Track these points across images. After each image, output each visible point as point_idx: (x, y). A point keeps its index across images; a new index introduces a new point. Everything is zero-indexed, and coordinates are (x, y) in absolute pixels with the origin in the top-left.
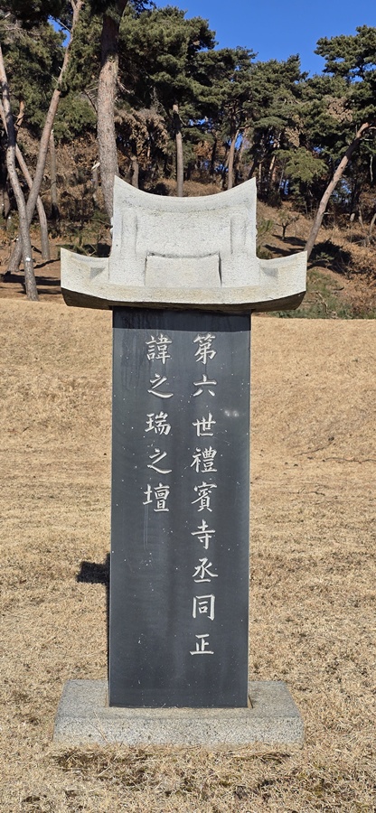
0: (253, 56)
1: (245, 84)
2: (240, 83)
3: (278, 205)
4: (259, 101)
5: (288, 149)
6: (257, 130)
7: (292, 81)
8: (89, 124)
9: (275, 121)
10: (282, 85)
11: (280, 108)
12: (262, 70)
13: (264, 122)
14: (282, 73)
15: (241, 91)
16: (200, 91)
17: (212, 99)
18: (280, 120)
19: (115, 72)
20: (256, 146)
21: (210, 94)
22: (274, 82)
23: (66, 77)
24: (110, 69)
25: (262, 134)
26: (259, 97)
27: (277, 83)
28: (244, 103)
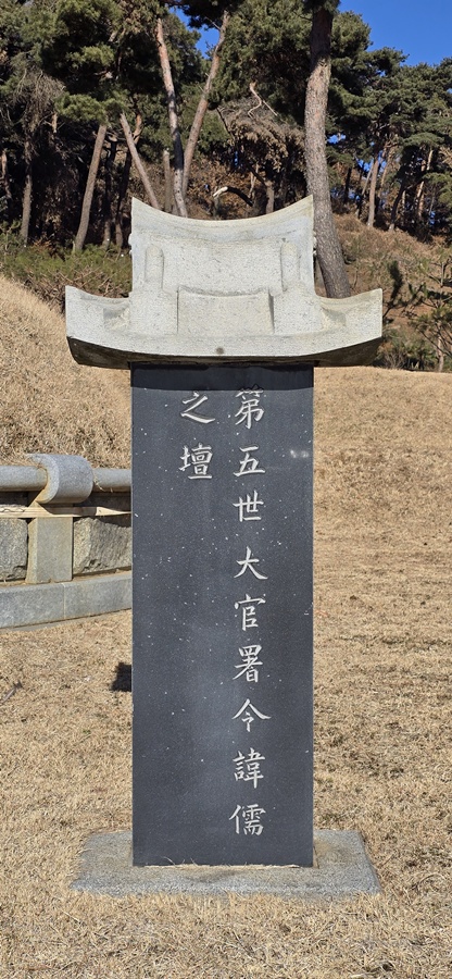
0: (403, 59)
1: (393, 92)
2: (388, 91)
3: (429, 240)
4: (409, 114)
5: (443, 172)
6: (407, 148)
7: (445, 89)
8: (218, 142)
9: (429, 138)
10: (435, 94)
11: (436, 121)
12: (409, 76)
13: (415, 139)
14: (434, 79)
15: (388, 102)
16: (350, 102)
17: (365, 111)
18: (435, 137)
19: (328, 78)
20: (404, 169)
21: (362, 105)
22: (425, 90)
23: (218, 84)
24: (321, 74)
25: (411, 153)
26: (410, 108)
27: (428, 92)
28: (391, 117)
